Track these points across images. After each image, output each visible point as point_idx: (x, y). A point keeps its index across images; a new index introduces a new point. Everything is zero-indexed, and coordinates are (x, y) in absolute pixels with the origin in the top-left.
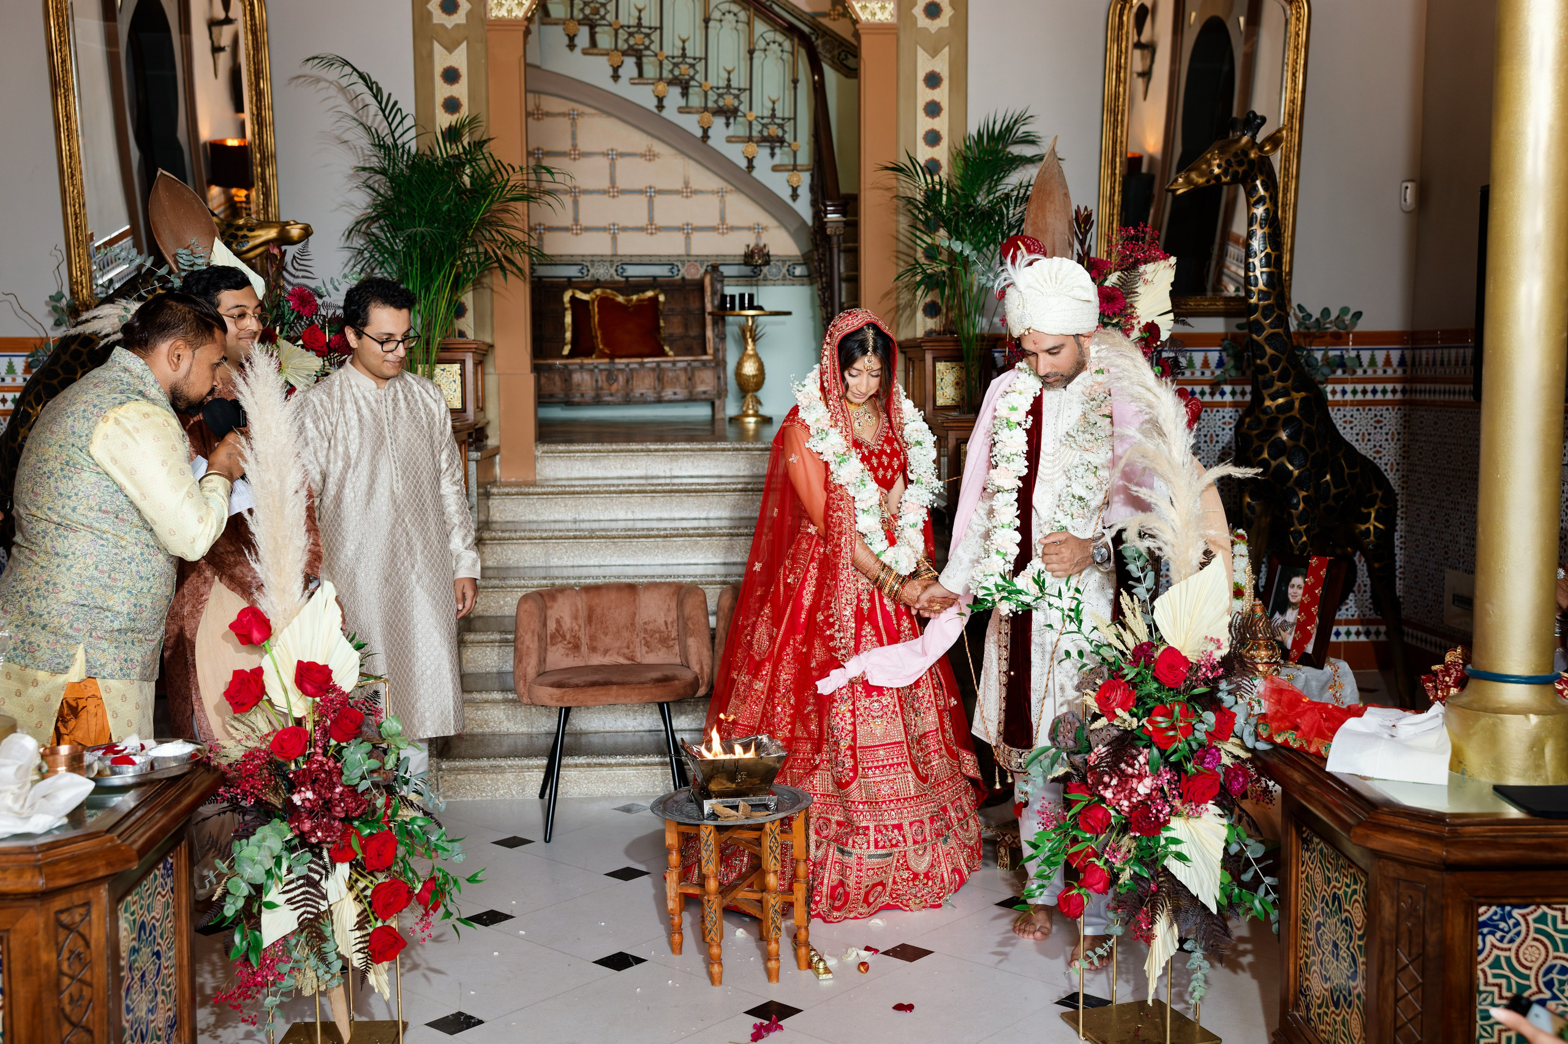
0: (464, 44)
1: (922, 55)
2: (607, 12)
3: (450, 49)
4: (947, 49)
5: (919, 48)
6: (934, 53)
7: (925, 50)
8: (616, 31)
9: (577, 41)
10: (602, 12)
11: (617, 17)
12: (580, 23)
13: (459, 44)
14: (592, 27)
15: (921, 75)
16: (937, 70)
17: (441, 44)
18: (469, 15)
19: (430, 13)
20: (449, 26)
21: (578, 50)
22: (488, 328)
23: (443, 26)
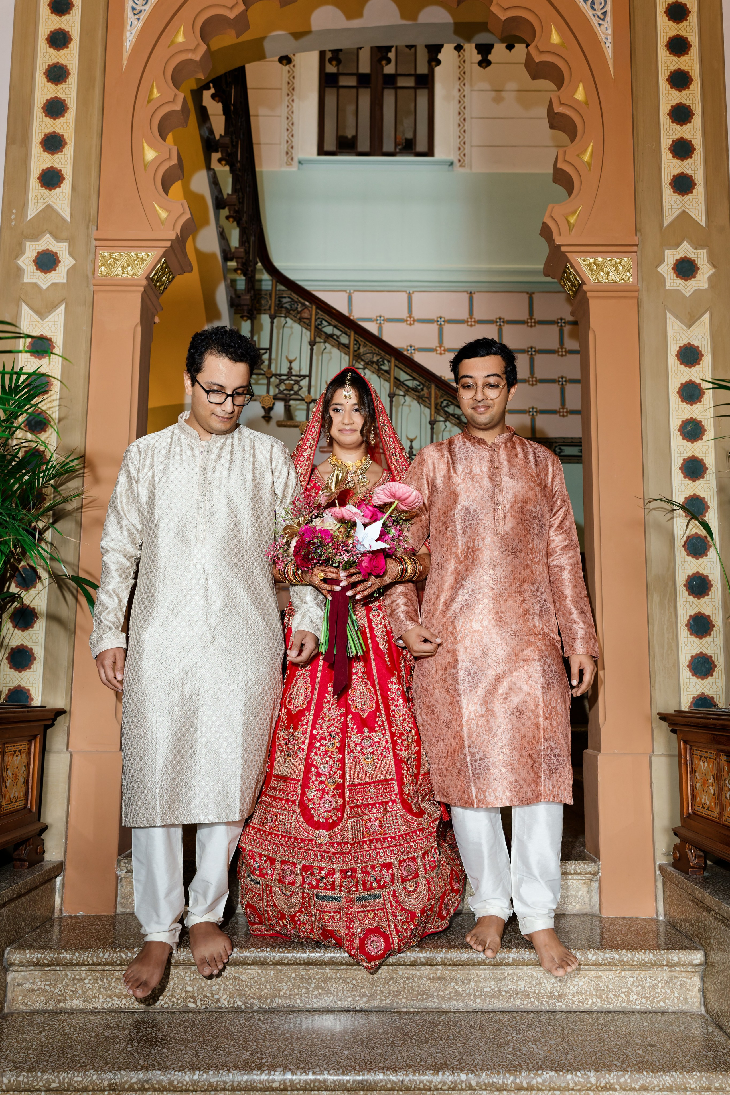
0: (63, 307)
1: (673, 324)
2: (301, 388)
3: (42, 313)
4: (707, 316)
5: (668, 315)
6: (690, 321)
7: (677, 317)
8: (308, 404)
9: (272, 413)
10: (296, 388)
11: (309, 392)
12: (276, 398)
13: (52, 307)
14: (286, 400)
15: (673, 350)
16: (695, 343)
17: (31, 308)
18: (71, 272)
19: (19, 270)
20: (44, 287)
21: (273, 423)
22: (63, 685)
23: (35, 285)
